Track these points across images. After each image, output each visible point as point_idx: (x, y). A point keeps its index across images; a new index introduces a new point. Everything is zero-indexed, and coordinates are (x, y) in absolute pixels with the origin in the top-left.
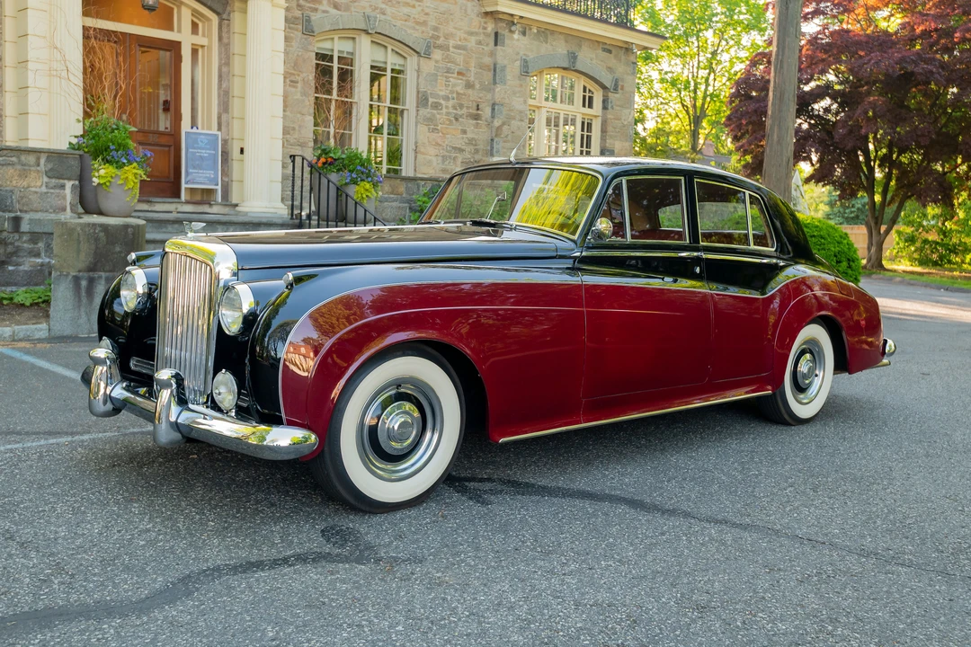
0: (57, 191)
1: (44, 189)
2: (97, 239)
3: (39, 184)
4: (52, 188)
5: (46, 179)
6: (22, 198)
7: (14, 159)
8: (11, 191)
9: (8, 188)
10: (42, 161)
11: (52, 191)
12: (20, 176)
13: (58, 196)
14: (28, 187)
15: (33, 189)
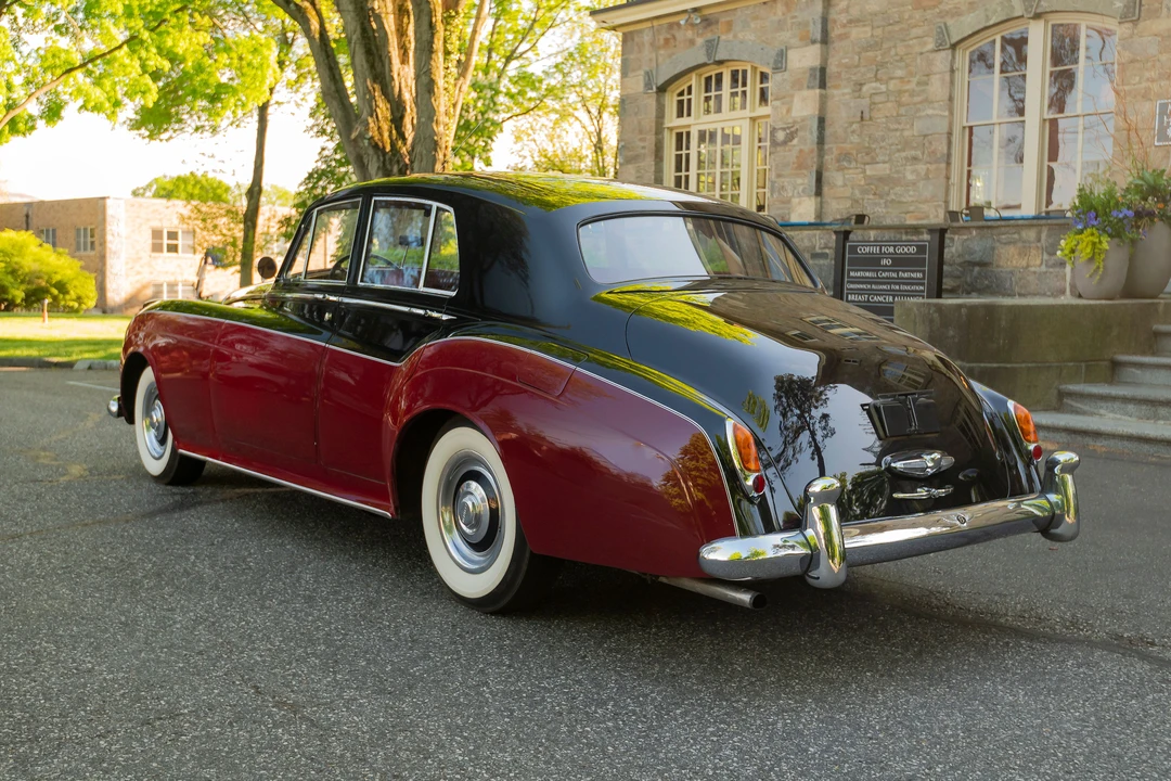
0: (1057, 269)
1: (1043, 268)
2: (931, 321)
3: (1038, 262)
4: (1051, 267)
5: (1046, 257)
6: (1020, 279)
7: (1016, 236)
8: (1012, 273)
9: (1008, 270)
10: (1044, 236)
11: (1051, 270)
12: (1020, 254)
13: (1057, 276)
14: (1028, 266)
15: (1033, 269)
